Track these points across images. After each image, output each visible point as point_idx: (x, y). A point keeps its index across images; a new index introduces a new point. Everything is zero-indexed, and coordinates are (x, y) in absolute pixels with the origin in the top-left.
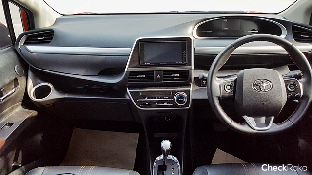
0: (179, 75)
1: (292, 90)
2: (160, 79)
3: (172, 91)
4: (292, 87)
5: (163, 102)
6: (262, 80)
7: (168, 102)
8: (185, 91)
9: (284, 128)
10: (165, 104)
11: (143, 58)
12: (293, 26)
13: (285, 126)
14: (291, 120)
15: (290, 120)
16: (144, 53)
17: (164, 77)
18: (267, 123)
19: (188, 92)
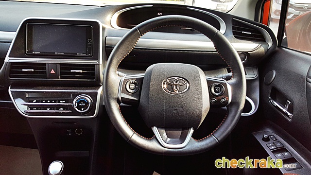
0: (81, 71)
1: (217, 94)
2: (55, 76)
3: (72, 92)
4: (217, 90)
5: (58, 107)
6: (176, 78)
7: (65, 108)
8: (89, 94)
9: (206, 146)
10: (61, 110)
11: (30, 45)
12: (233, 20)
13: (207, 144)
14: (217, 135)
15: (214, 135)
16: (32, 38)
17: (62, 73)
18: (183, 138)
19: (94, 96)
